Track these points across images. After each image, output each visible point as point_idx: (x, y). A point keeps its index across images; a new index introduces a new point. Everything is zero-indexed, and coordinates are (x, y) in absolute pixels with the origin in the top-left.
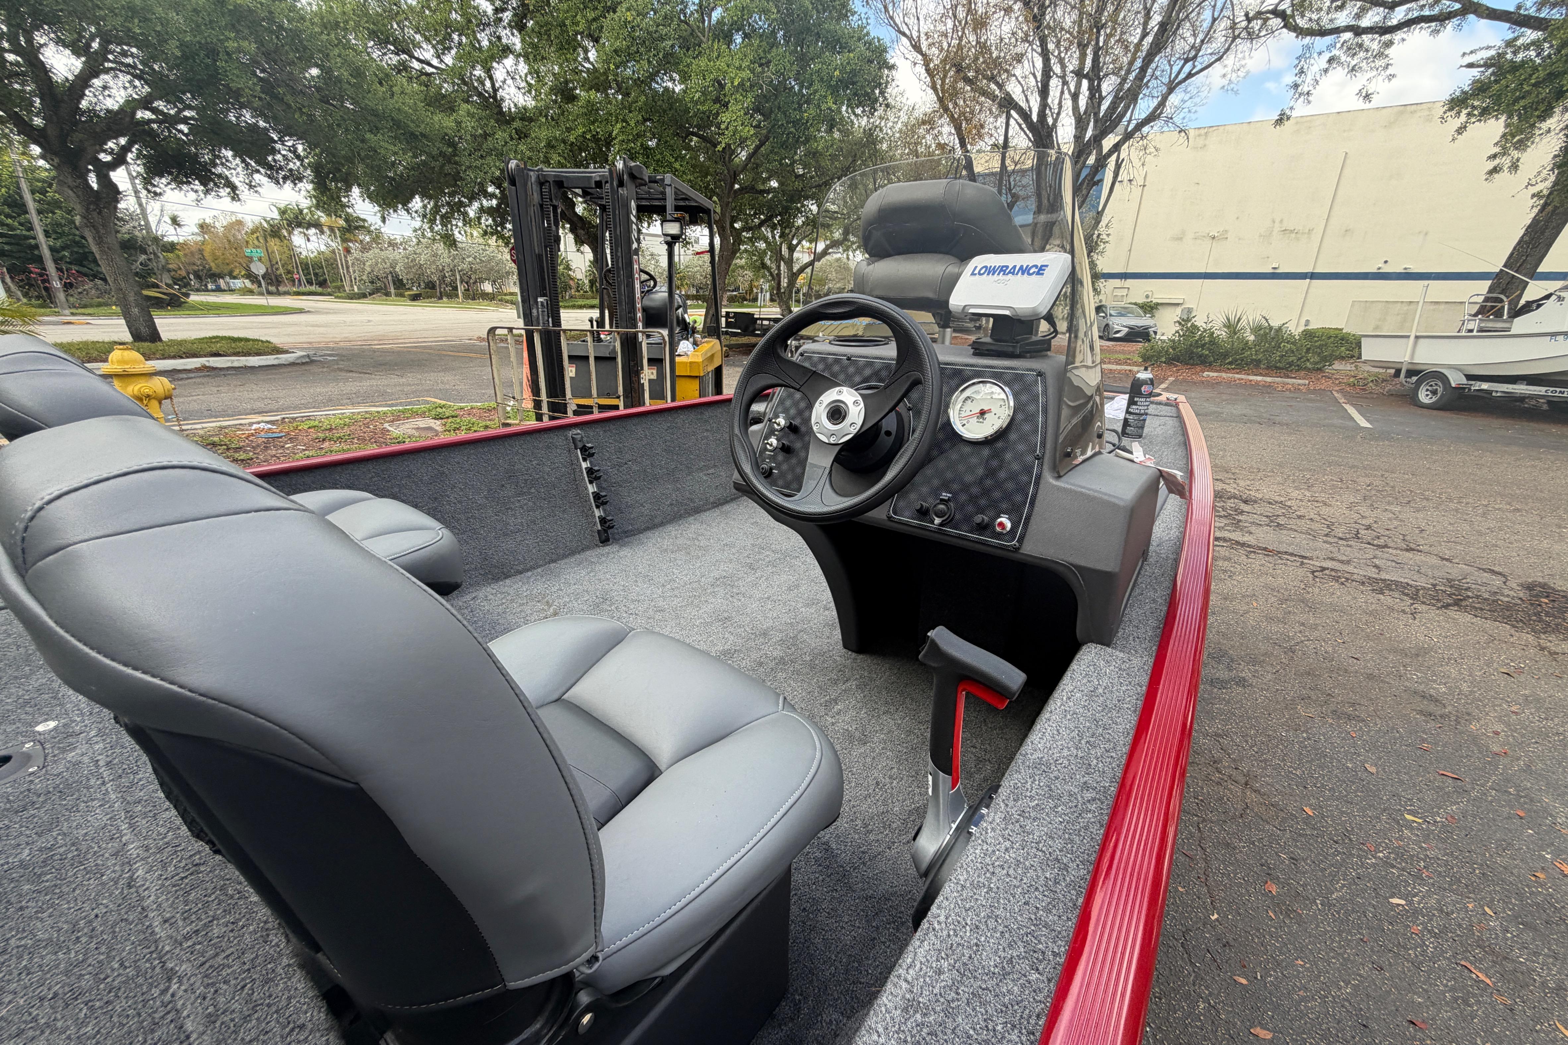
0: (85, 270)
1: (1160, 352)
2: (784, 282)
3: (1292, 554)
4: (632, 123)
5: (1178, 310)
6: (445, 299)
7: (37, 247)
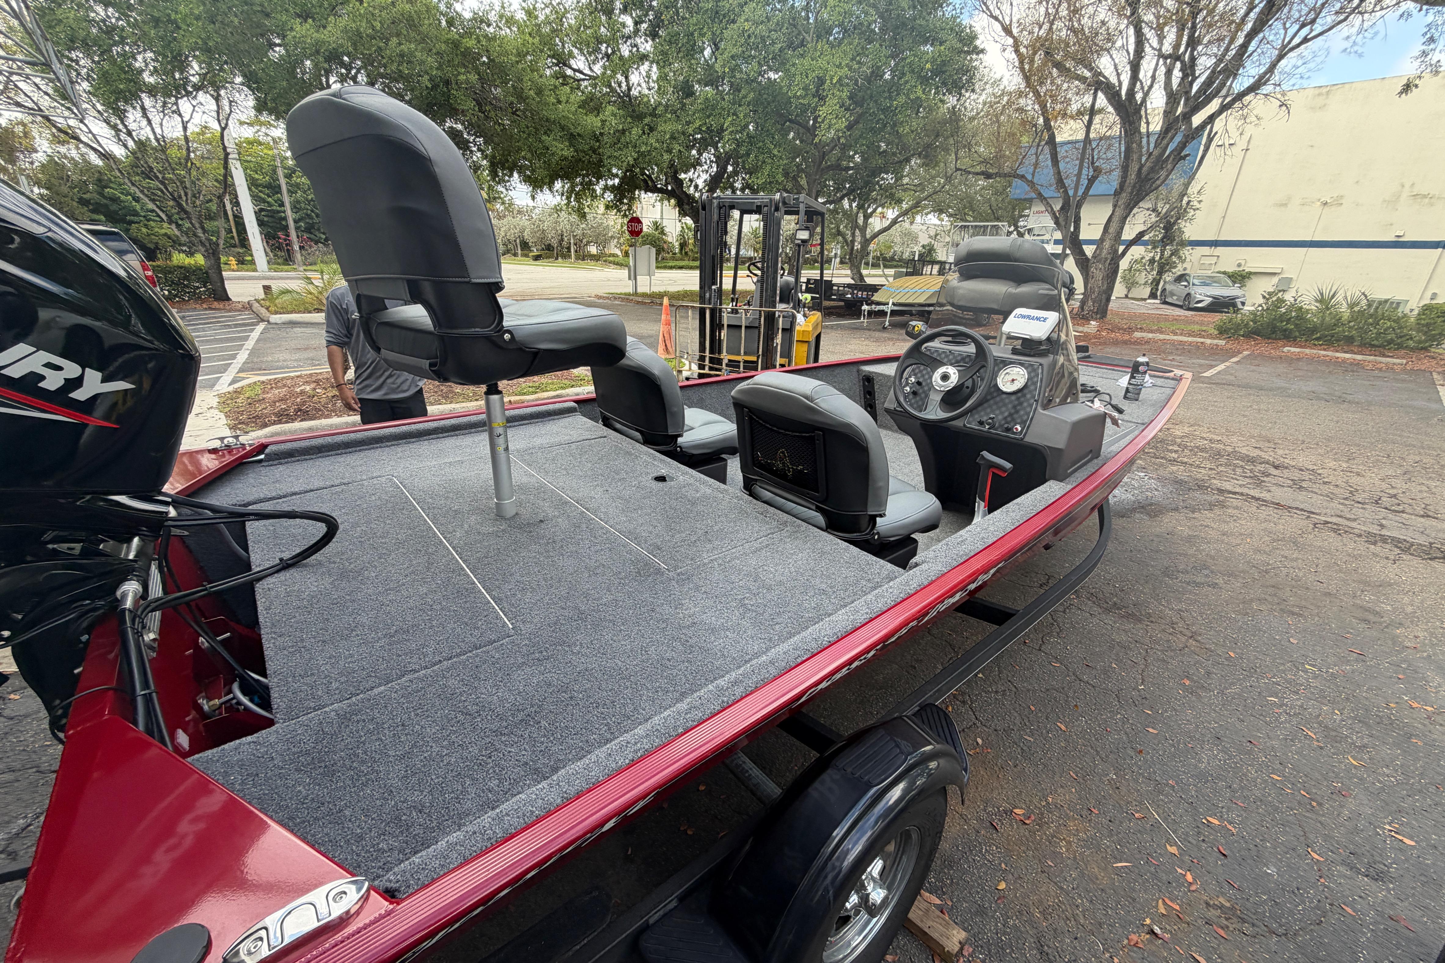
0: (312, 236)
1: (1239, 325)
2: (857, 246)
3: (1302, 510)
4: (741, 116)
5: (1275, 280)
6: (560, 260)
7: (285, 219)
